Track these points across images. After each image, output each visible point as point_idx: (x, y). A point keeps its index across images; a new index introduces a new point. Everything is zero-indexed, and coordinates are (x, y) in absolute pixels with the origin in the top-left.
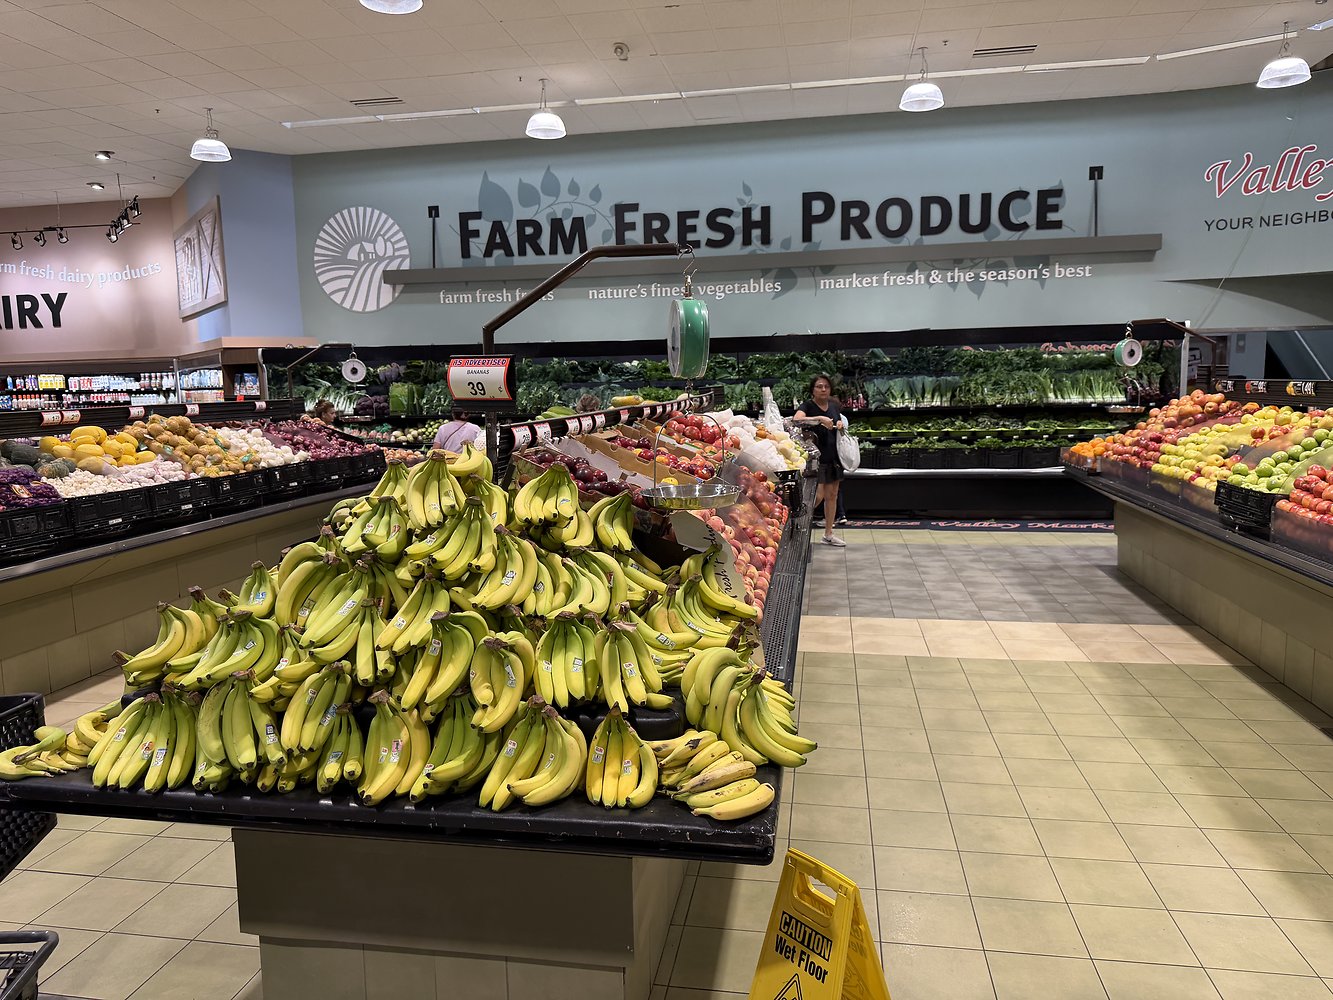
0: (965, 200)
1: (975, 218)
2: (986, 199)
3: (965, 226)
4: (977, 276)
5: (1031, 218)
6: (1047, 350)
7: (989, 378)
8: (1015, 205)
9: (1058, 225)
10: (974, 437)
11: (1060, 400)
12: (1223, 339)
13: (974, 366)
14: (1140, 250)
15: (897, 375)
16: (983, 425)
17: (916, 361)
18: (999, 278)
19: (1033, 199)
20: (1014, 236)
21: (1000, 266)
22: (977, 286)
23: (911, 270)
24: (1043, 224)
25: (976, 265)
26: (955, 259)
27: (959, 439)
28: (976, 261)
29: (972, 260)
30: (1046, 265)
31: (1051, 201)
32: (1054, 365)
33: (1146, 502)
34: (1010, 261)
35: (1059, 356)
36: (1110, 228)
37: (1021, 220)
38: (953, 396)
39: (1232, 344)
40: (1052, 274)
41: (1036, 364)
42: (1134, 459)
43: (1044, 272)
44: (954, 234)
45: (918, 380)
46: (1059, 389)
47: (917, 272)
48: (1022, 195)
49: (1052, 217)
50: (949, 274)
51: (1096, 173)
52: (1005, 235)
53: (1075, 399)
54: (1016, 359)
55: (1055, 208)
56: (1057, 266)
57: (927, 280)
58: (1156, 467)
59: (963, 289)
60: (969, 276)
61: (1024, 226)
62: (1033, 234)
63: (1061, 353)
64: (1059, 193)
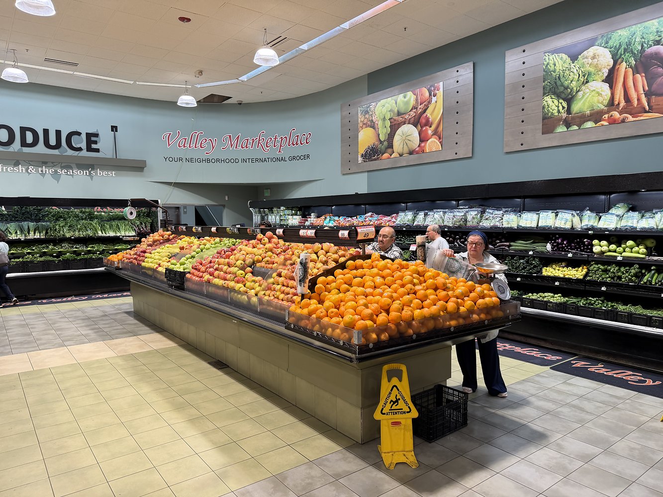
0: (46, 132)
1: (53, 141)
2: (58, 133)
3: (47, 144)
4: (56, 172)
5: (83, 145)
6: (97, 211)
7: (66, 224)
8: (74, 139)
9: (97, 150)
10: (60, 254)
11: (104, 235)
12: (178, 208)
13: (58, 217)
14: (137, 167)
15: (12, 221)
16: (65, 247)
17: (23, 214)
18: (68, 173)
19: (84, 136)
20: (76, 153)
21: (68, 167)
22: (56, 176)
23: (17, 164)
24: (89, 149)
25: (55, 165)
26: (42, 162)
27: (51, 256)
28: (55, 164)
29: (52, 163)
30: (93, 169)
31: (93, 139)
32: (100, 218)
33: (140, 280)
34: (74, 166)
35: (103, 213)
36: (122, 155)
37: (78, 146)
38: (47, 233)
39: (182, 210)
40: (96, 174)
41: (91, 217)
42: (135, 261)
43: (92, 172)
44: (40, 148)
45: (25, 224)
46: (103, 229)
47: (20, 166)
48: (79, 134)
49: (94, 146)
50: (40, 169)
51: (114, 129)
52: (70, 152)
53: (111, 234)
54: (80, 214)
55: (96, 142)
56: (98, 170)
57: (27, 170)
58: (143, 264)
59: (48, 177)
60: (51, 171)
61: (80, 149)
62: (84, 153)
63: (104, 212)
64: (97, 135)
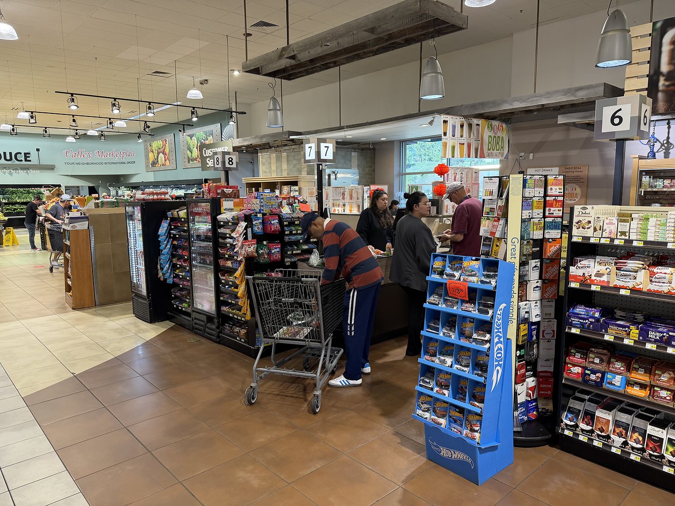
0: (5, 153)
1: (8, 158)
2: (11, 154)
3: (5, 159)
5: (23, 159)
6: (31, 190)
7: (17, 196)
8: (18, 156)
9: (30, 161)
10: (15, 209)
13: (13, 193)
14: (51, 168)
16: (17, 206)
19: (23, 154)
20: (19, 163)
22: (11, 174)
24: (26, 160)
26: (4, 167)
27: (11, 210)
28: (10, 168)
31: (27, 155)
34: (19, 168)
35: (35, 191)
36: (43, 163)
37: (20, 159)
38: (8, 200)
39: (80, 188)
41: (29, 193)
44: (3, 161)
48: (21, 153)
49: (28, 159)
51: (38, 150)
52: (17, 162)
54: (24, 192)
55: (29, 157)
59: (7, 174)
61: (21, 161)
62: (24, 162)
64: (29, 154)
